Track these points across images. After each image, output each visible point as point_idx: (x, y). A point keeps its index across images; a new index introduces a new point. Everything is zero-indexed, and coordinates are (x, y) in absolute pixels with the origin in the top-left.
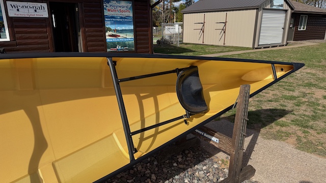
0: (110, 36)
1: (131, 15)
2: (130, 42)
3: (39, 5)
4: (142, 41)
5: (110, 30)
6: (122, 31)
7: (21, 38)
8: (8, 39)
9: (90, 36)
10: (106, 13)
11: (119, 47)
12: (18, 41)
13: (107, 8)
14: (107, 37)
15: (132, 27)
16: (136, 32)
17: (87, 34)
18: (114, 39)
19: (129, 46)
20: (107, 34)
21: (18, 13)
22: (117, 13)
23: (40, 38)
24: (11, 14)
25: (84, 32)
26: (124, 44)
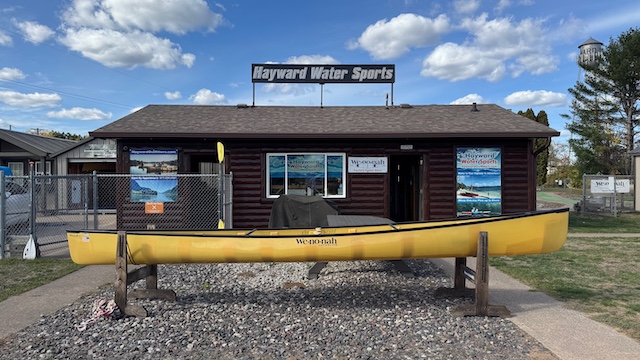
0: (462, 195)
1: (498, 165)
2: (495, 205)
3: (379, 159)
4: (516, 204)
5: (463, 187)
6: (482, 189)
7: (356, 195)
8: (344, 196)
9: (434, 194)
10: (460, 165)
11: (475, 211)
12: (353, 198)
13: (462, 159)
14: (458, 197)
15: (498, 183)
16: (504, 189)
17: (432, 192)
18: (468, 199)
19: (492, 209)
20: (458, 192)
21: (357, 168)
22: (476, 164)
23: (376, 195)
24: (350, 171)
25: (428, 189)
26: (483, 207)
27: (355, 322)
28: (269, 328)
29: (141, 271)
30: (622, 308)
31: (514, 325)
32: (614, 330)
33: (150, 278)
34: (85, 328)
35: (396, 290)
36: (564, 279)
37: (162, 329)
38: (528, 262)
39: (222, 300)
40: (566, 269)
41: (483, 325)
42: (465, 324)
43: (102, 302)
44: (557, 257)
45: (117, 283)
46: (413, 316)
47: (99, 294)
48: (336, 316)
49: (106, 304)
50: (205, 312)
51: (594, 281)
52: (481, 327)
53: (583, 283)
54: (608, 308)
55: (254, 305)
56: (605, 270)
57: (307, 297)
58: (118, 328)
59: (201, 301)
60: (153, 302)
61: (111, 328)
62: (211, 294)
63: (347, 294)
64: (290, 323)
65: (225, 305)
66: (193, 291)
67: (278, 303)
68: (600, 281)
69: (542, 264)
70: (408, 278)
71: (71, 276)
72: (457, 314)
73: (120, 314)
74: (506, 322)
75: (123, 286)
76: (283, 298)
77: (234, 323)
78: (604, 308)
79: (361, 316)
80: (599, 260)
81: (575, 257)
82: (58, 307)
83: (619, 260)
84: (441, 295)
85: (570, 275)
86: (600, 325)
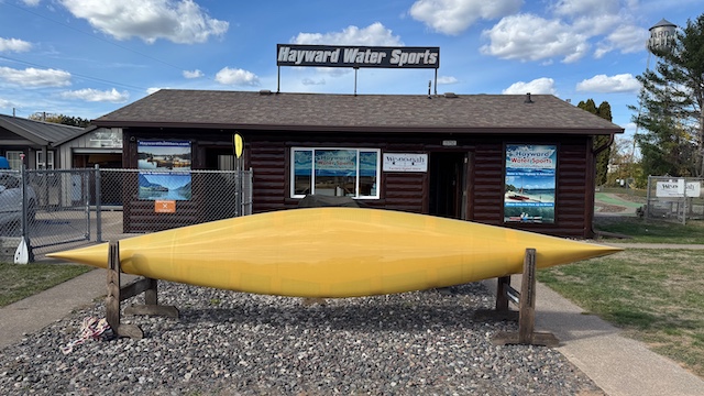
0: (511, 198)
1: (552, 165)
2: (547, 209)
3: (418, 156)
4: (571, 209)
5: (512, 189)
6: (533, 192)
7: (391, 196)
8: (378, 197)
9: (479, 197)
10: (509, 164)
11: (525, 216)
12: (388, 200)
13: (512, 157)
14: (506, 200)
15: (552, 185)
16: (558, 192)
17: (476, 194)
18: (517, 203)
19: (545, 214)
20: (507, 195)
21: (393, 166)
22: (527, 163)
23: (413, 197)
24: (385, 169)
25: (473, 191)
26: (534, 212)
27: (380, 349)
28: (280, 355)
29: (138, 286)
30: (688, 338)
31: (562, 357)
32: (677, 366)
33: (150, 292)
34: (70, 350)
35: (430, 310)
36: (622, 300)
37: (158, 354)
38: (582, 278)
39: (231, 319)
40: (625, 288)
41: (527, 356)
42: (505, 354)
43: (92, 321)
44: (616, 272)
45: (108, 299)
46: (447, 343)
47: (92, 308)
48: (359, 342)
49: (96, 323)
50: (210, 334)
51: (657, 303)
52: (525, 359)
53: (644, 305)
54: (671, 337)
55: (267, 326)
56: (669, 289)
57: (328, 317)
58: (109, 352)
59: (207, 319)
60: (153, 320)
61: (101, 352)
62: (220, 311)
63: (374, 314)
64: (305, 349)
65: (234, 326)
66: (199, 306)
67: (294, 324)
68: (663, 303)
69: (598, 280)
70: (444, 296)
71: (64, 285)
72: (498, 341)
73: (113, 335)
74: (554, 353)
75: (116, 303)
76: (301, 318)
77: (240, 347)
78: (667, 337)
79: (387, 341)
80: (663, 276)
81: (634, 273)
82: (44, 324)
83: (685, 278)
84: (479, 317)
85: (629, 295)
86: (662, 359)
